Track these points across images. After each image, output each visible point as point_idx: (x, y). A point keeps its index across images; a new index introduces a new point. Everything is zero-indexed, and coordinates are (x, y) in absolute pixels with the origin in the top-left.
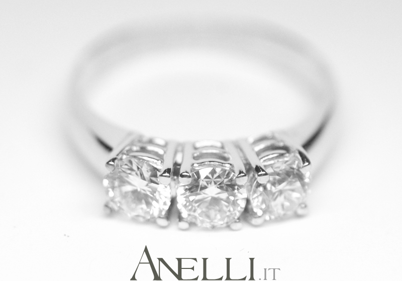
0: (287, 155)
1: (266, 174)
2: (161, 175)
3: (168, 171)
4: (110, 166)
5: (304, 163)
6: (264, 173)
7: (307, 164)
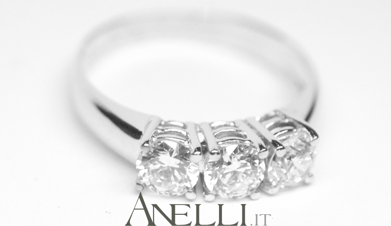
0: (295, 130)
1: (284, 148)
2: (193, 154)
3: (198, 149)
4: (146, 148)
5: (313, 137)
6: (282, 147)
7: (316, 137)
